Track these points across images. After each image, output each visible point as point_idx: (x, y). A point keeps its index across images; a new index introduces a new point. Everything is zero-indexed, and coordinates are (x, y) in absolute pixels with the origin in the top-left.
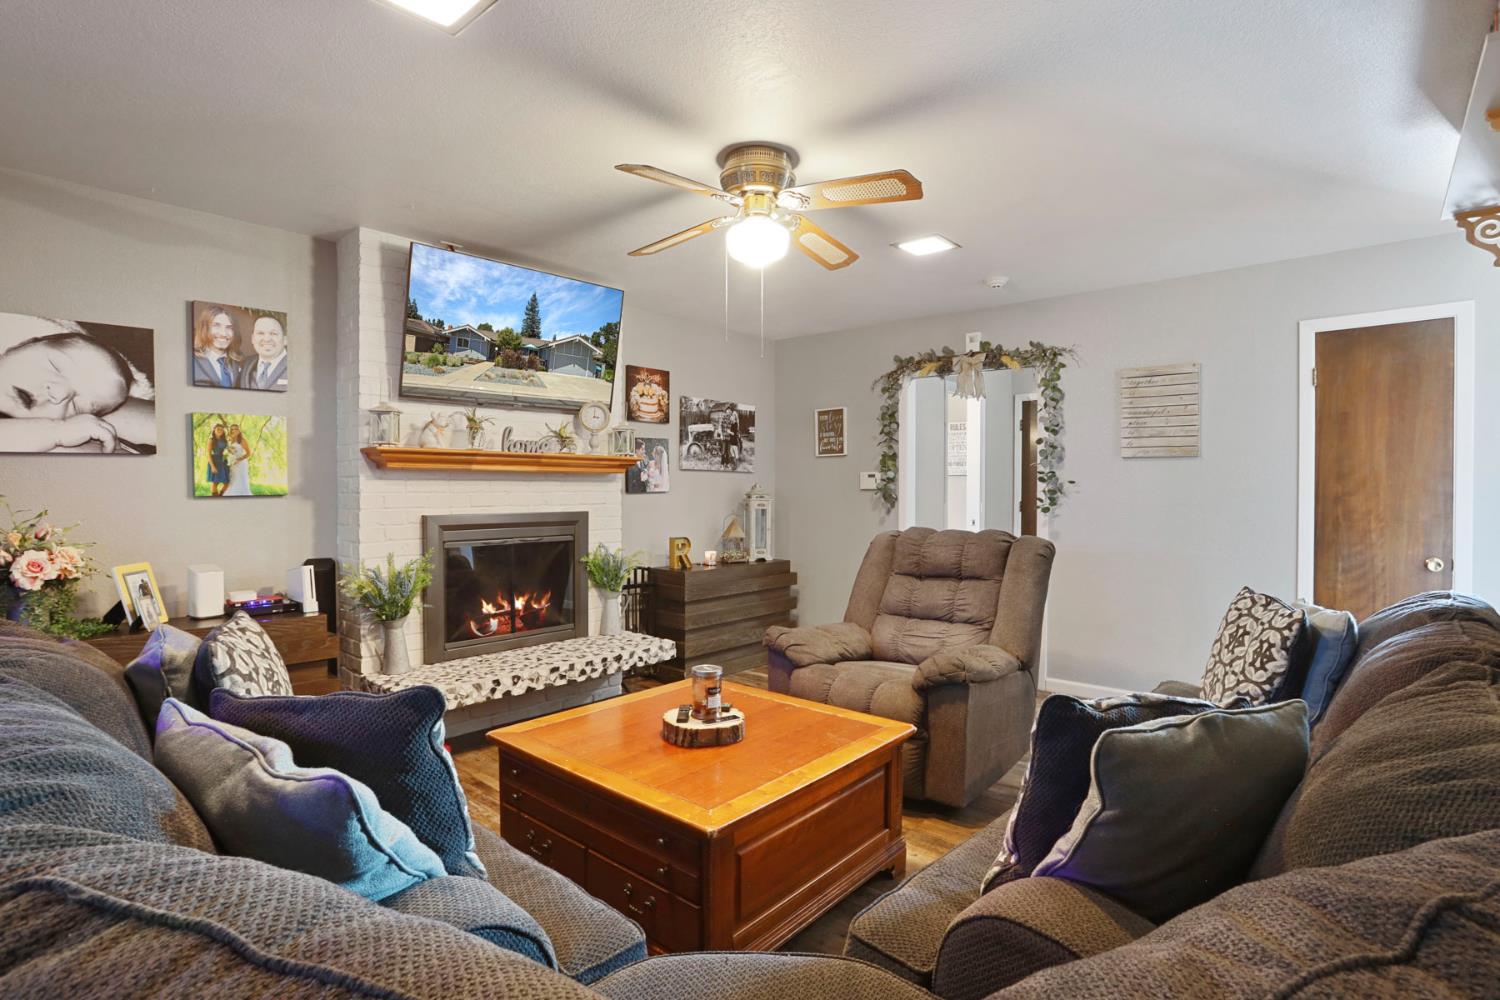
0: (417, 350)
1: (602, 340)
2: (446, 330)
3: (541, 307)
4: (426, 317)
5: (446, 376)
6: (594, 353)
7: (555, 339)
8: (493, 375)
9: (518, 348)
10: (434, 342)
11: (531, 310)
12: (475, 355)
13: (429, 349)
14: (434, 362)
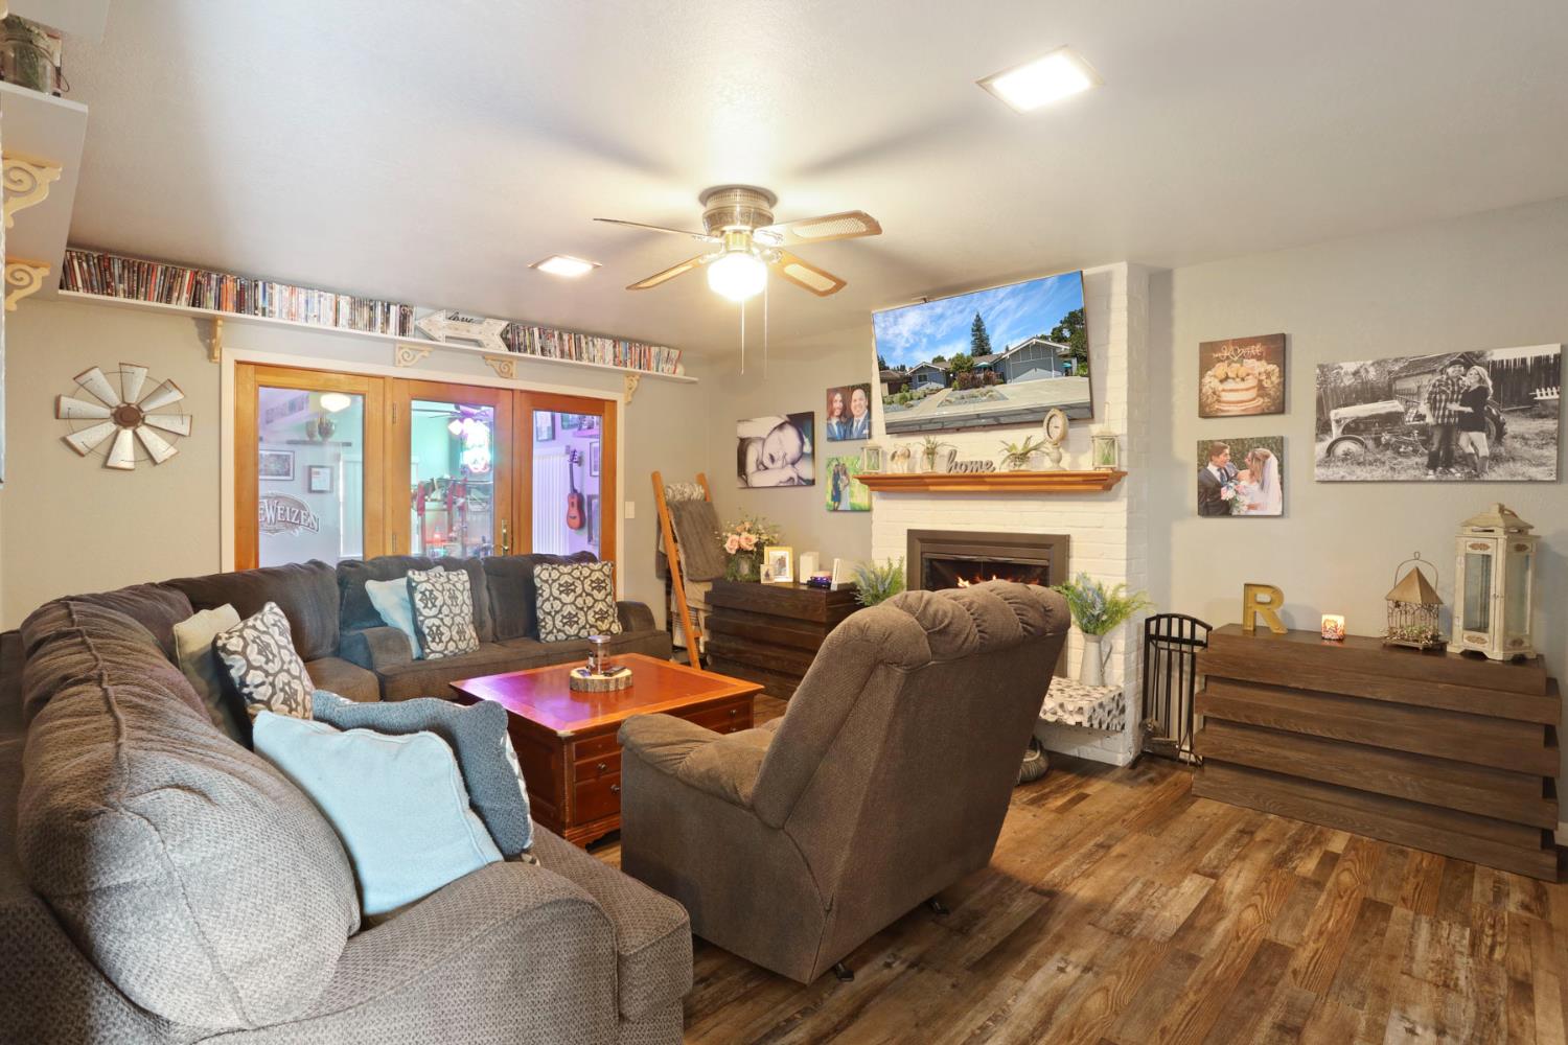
0: (890, 393)
1: (1066, 333)
2: (908, 372)
3: (987, 324)
4: (891, 367)
5: (915, 408)
6: (1058, 351)
7: (1007, 349)
8: (953, 400)
9: (972, 369)
10: (901, 384)
11: (978, 330)
12: (934, 385)
13: (898, 390)
14: (904, 400)
